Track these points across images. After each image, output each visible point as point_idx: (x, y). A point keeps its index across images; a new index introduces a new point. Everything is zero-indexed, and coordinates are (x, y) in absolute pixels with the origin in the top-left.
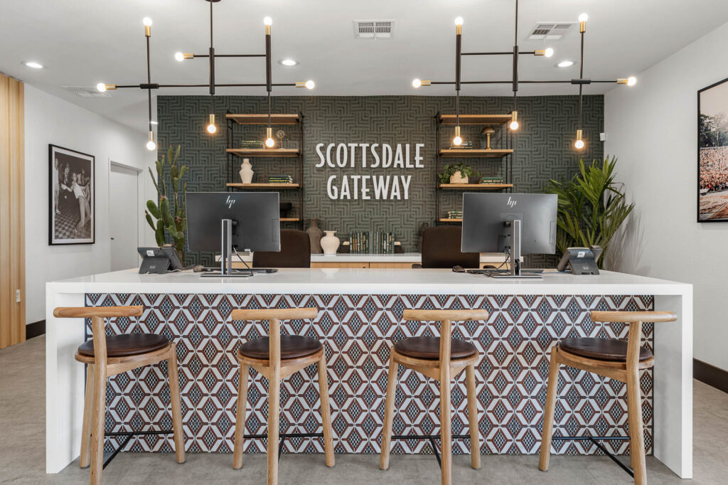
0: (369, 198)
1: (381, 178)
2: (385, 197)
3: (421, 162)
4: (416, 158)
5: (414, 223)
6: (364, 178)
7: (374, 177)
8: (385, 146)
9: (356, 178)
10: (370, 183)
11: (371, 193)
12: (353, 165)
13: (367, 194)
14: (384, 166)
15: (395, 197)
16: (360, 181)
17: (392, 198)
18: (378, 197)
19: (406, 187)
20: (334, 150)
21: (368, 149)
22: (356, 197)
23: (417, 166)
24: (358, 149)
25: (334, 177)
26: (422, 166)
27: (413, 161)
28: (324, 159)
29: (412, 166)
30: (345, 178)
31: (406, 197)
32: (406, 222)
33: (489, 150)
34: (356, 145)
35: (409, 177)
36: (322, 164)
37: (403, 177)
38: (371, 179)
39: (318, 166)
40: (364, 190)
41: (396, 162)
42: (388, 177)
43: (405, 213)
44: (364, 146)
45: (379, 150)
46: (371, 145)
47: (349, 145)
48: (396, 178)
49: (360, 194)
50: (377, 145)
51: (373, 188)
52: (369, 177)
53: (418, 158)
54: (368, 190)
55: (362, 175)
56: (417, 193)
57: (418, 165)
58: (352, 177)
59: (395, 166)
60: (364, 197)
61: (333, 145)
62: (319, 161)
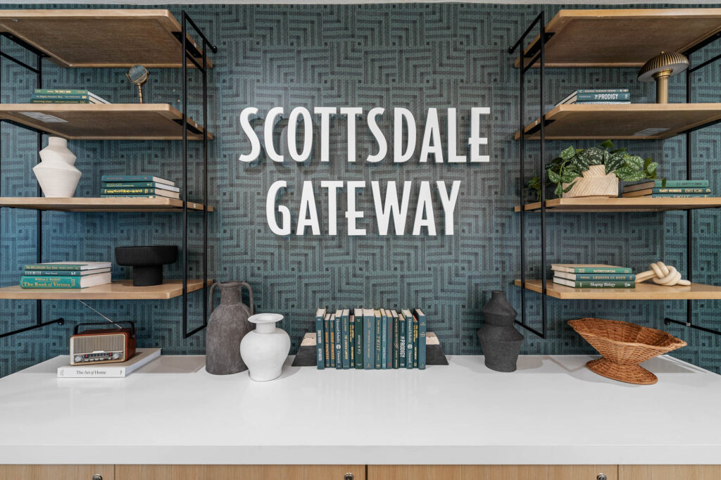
0: (362, 232)
1: (392, 186)
2: (400, 231)
3: (483, 150)
4: (471, 141)
5: (465, 288)
6: (352, 186)
7: (375, 185)
8: (399, 112)
9: (332, 186)
10: (364, 197)
11: (369, 221)
12: (325, 157)
13: (359, 223)
14: (399, 158)
15: (424, 229)
16: (342, 193)
17: (417, 231)
18: (383, 231)
19: (449, 206)
20: (281, 123)
21: (361, 121)
22: (333, 231)
23: (473, 160)
24: (338, 122)
25: (283, 184)
26: (486, 159)
27: (465, 149)
28: (258, 143)
29: (463, 159)
30: (308, 187)
31: (449, 230)
32: (447, 286)
33: (665, 106)
34: (333, 110)
35: (456, 185)
36: (254, 155)
37: (441, 185)
38: (368, 189)
39: (243, 158)
40: (352, 214)
41: (426, 149)
42: (408, 185)
43: (446, 266)
44: (351, 112)
45: (386, 122)
46: (366, 112)
47: (317, 110)
48: (425, 187)
49: (342, 221)
50: (380, 111)
51: (373, 209)
52: (362, 184)
53: (476, 141)
54: (361, 214)
55: (345, 180)
56: (472, 220)
57: (476, 157)
58: (324, 184)
59: (424, 158)
60: (353, 230)
61: (279, 110)
62: (248, 150)
